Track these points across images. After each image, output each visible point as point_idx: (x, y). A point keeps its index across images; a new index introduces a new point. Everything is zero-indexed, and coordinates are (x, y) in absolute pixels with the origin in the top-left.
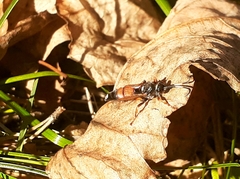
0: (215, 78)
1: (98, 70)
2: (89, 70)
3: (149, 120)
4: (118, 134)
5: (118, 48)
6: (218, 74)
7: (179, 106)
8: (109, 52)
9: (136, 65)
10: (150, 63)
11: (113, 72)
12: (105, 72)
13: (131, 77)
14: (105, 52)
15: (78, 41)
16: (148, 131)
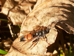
0: (68, 32)
1: (14, 17)
2: (10, 18)
3: (38, 48)
4: (25, 55)
5: (21, 7)
6: (68, 30)
7: (51, 43)
8: (17, 9)
9: (30, 19)
10: (36, 20)
11: (20, 17)
12: (17, 18)
13: (28, 25)
14: (16, 9)
15: (4, 5)
16: (38, 54)
